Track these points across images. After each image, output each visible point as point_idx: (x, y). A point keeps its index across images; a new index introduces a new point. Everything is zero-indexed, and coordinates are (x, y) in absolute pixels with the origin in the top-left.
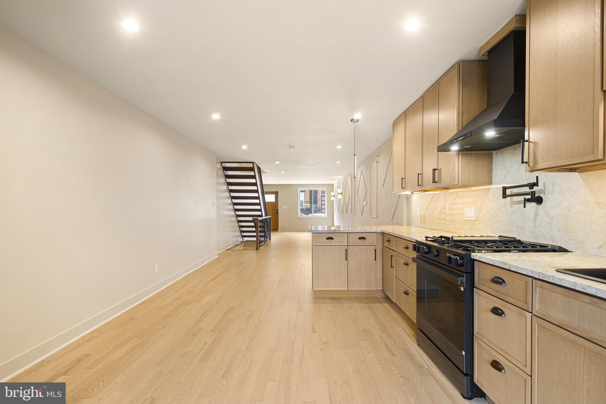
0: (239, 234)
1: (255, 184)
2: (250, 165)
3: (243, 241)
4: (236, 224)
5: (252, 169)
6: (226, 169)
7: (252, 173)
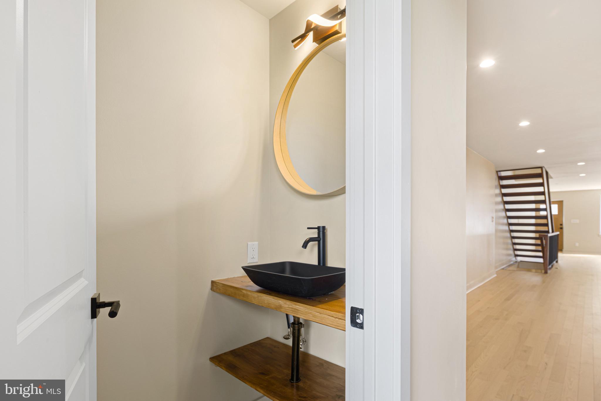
0: (511, 252)
1: (543, 193)
2: (539, 171)
3: (516, 262)
4: (509, 241)
5: (540, 176)
6: (501, 178)
7: (540, 180)
